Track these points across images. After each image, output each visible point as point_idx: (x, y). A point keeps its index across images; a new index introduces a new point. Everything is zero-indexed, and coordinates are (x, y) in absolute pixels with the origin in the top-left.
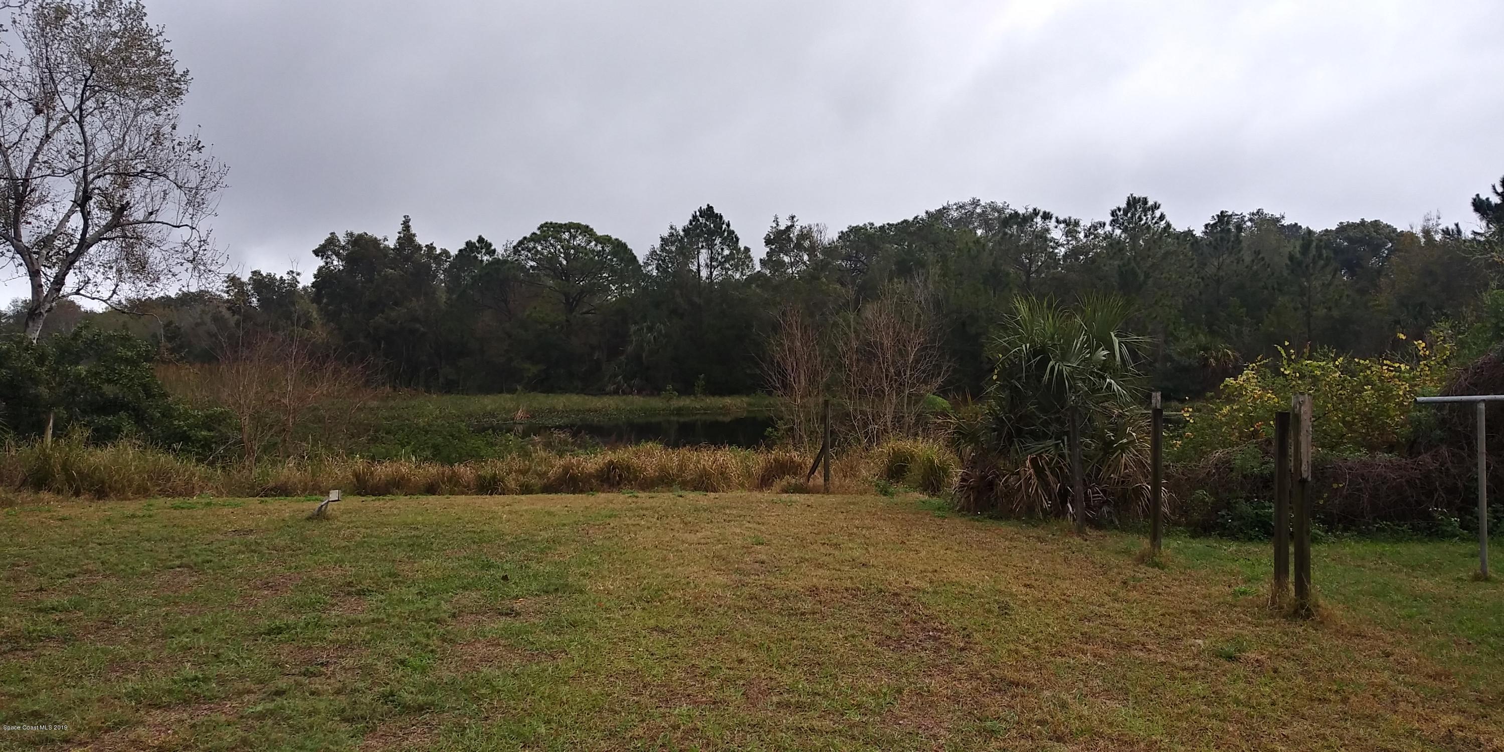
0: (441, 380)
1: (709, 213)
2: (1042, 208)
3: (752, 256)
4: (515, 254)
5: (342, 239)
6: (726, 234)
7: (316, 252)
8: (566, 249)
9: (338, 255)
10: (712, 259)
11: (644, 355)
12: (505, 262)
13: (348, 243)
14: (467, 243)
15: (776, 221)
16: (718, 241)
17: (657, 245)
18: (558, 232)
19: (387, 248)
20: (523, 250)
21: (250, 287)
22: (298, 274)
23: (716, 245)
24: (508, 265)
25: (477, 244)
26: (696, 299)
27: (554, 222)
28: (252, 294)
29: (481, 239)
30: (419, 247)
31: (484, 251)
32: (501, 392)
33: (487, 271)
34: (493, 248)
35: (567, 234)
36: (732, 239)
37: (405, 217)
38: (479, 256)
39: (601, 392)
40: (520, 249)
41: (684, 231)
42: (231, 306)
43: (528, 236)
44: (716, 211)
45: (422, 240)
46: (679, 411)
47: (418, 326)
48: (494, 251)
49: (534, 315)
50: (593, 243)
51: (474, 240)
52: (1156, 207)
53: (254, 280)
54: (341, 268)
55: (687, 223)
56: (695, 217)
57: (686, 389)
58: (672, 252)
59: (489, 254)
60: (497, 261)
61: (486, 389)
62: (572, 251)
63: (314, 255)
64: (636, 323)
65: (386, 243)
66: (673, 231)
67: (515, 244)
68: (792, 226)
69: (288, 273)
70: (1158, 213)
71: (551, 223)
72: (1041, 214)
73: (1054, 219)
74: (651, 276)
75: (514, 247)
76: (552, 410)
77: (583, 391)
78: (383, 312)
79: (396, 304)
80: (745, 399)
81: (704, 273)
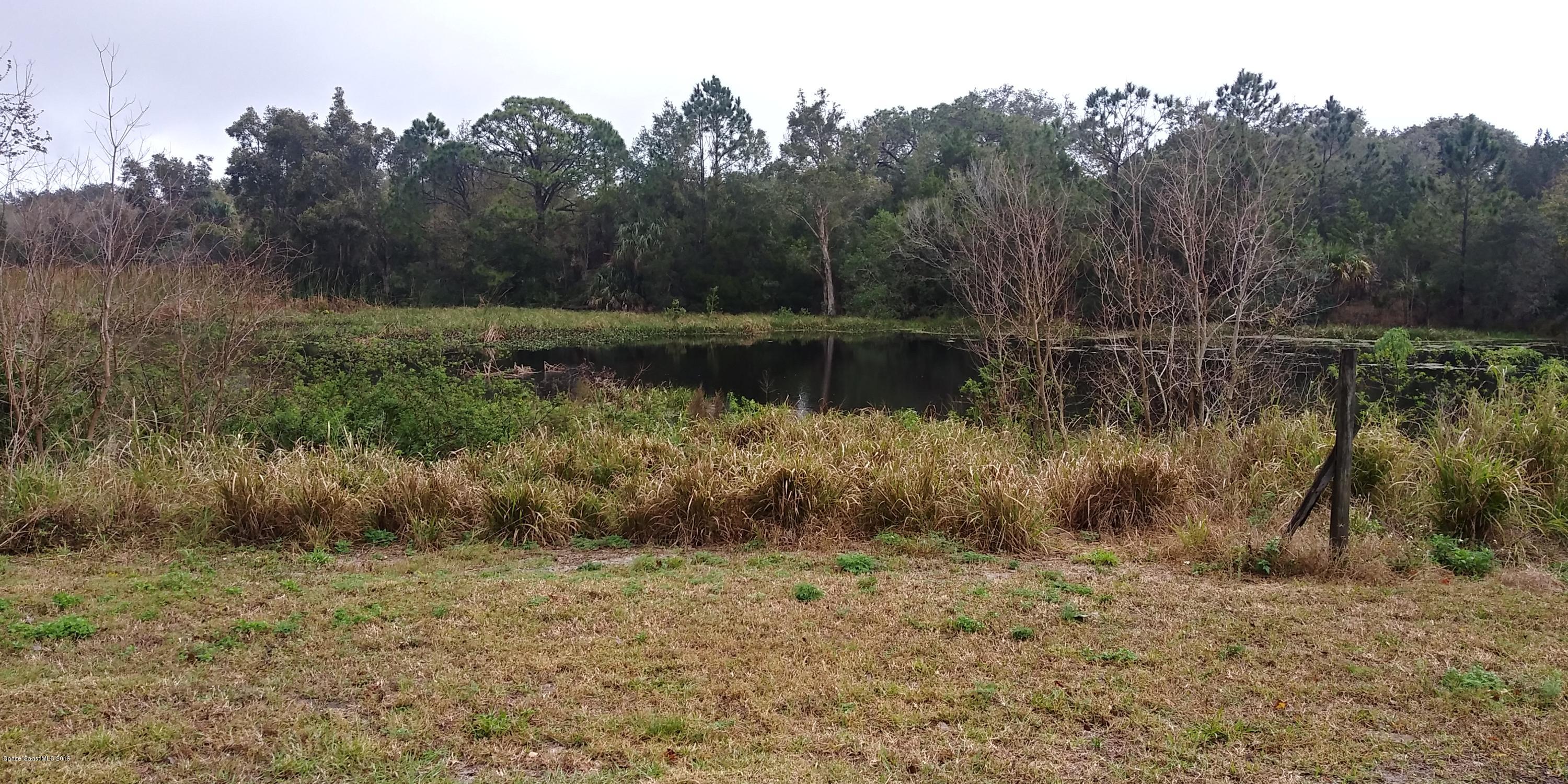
0: (387, 289)
1: (714, 86)
2: (1138, 84)
3: (767, 141)
4: (474, 135)
5: (262, 116)
6: (735, 113)
7: (230, 132)
8: (537, 129)
9: (257, 135)
10: (717, 145)
11: (636, 263)
12: (462, 145)
13: (269, 121)
14: (415, 123)
15: (801, 95)
16: (725, 123)
17: (650, 125)
18: (528, 109)
19: (316, 127)
20: (484, 130)
21: (152, 175)
22: (210, 159)
23: (722, 127)
24: (465, 149)
25: (427, 124)
26: (699, 194)
27: (521, 96)
28: (156, 183)
29: (431, 118)
30: (355, 127)
31: (435, 132)
32: (460, 304)
33: (440, 156)
34: (445, 128)
35: (537, 111)
36: (742, 120)
37: (337, 89)
38: (430, 138)
39: (583, 306)
40: (480, 129)
41: (684, 108)
42: (129, 195)
43: (490, 113)
44: (723, 85)
45: (359, 118)
46: (690, 333)
47: (356, 222)
48: (447, 133)
49: (499, 210)
50: (569, 124)
51: (423, 118)
52: (1270, 86)
53: (157, 166)
54: (261, 151)
55: (687, 98)
56: (697, 91)
57: (695, 304)
58: (667, 135)
59: (441, 136)
60: (452, 145)
61: (442, 301)
62: (544, 134)
63: (227, 135)
64: (624, 222)
65: (315, 121)
66: (669, 109)
67: (473, 123)
68: (822, 102)
69: (198, 158)
70: (1272, 94)
71: (518, 98)
72: (1136, 90)
73: (1151, 99)
74: (642, 165)
75: (473, 127)
76: (530, 330)
77: (558, 305)
78: (313, 204)
79: (330, 196)
80: (768, 318)
81: (708, 163)
